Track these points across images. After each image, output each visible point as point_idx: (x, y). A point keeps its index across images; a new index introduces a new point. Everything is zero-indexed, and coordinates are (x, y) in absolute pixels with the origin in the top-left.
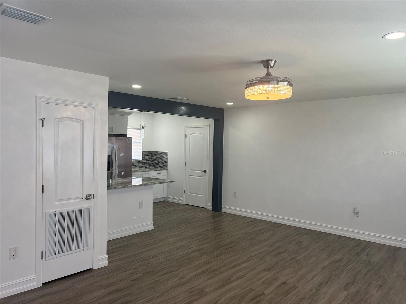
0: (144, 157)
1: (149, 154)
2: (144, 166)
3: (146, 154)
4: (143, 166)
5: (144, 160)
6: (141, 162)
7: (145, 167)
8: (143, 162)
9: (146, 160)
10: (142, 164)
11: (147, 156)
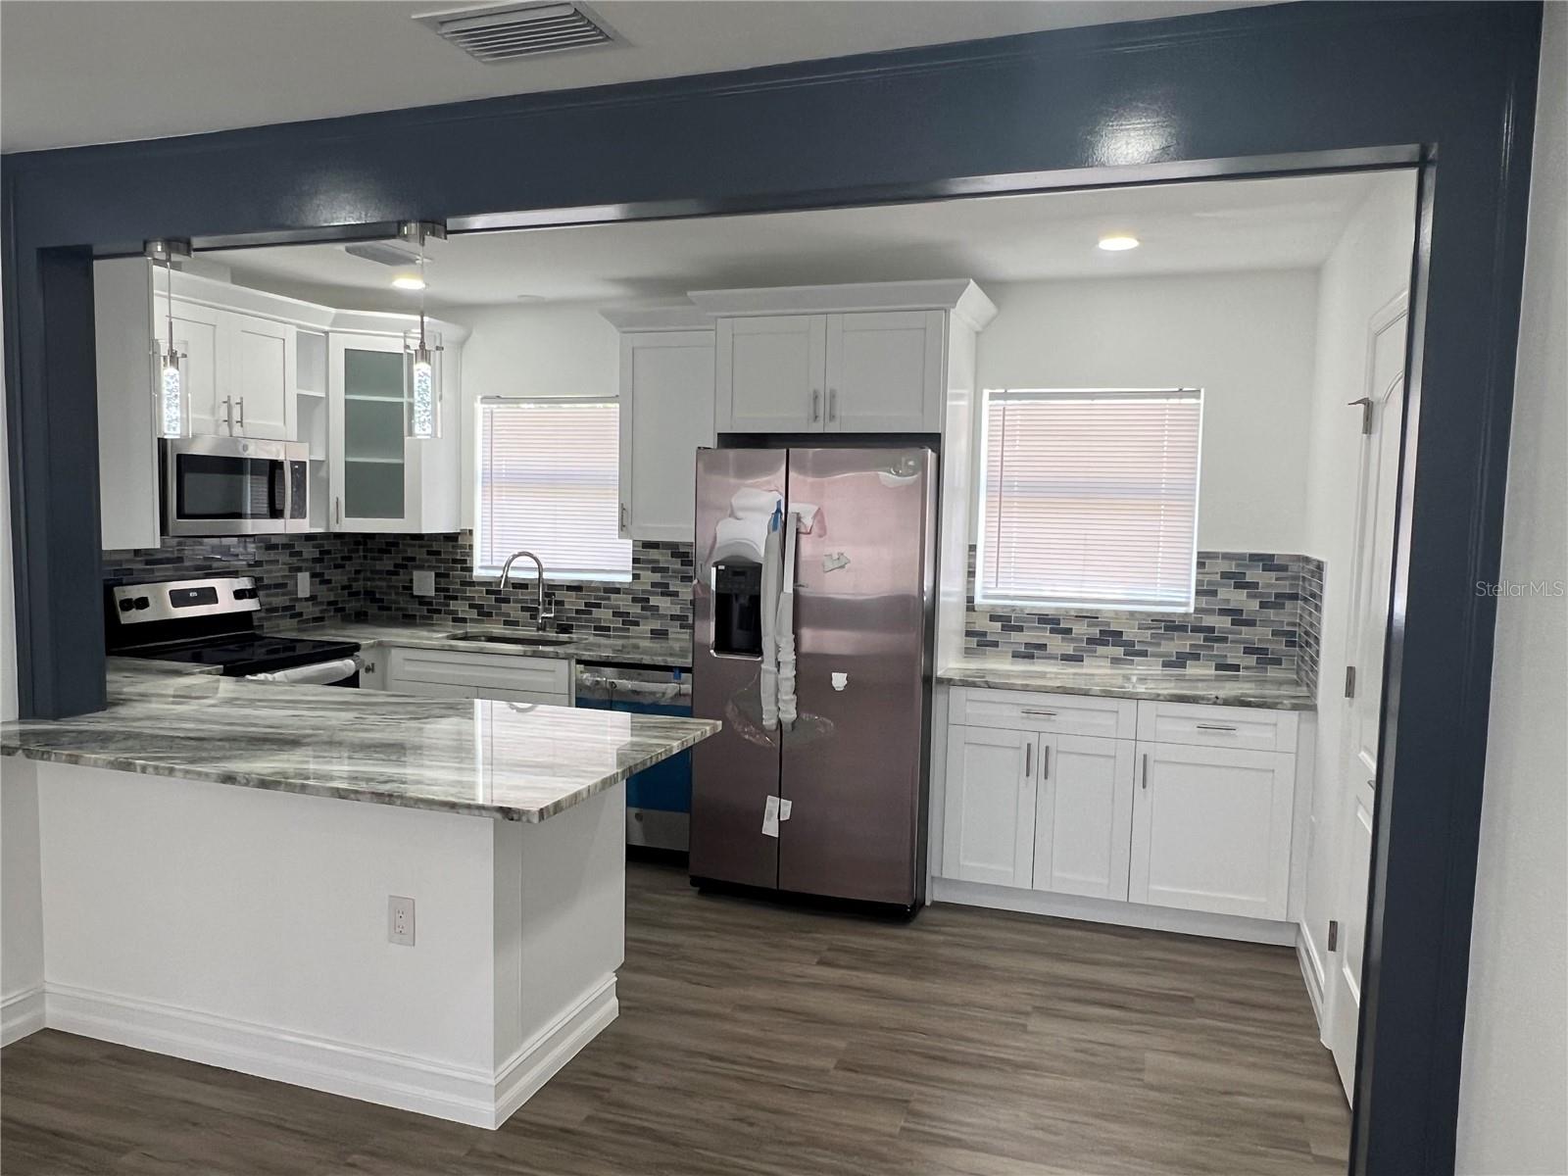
0: (1214, 593)
1: (1254, 575)
2: (1210, 658)
3: (1225, 575)
4: (1196, 657)
5: (1209, 611)
6: (1182, 628)
7: (1219, 667)
8: (1196, 629)
9: (1223, 612)
10: (1190, 638)
11: (1238, 586)
